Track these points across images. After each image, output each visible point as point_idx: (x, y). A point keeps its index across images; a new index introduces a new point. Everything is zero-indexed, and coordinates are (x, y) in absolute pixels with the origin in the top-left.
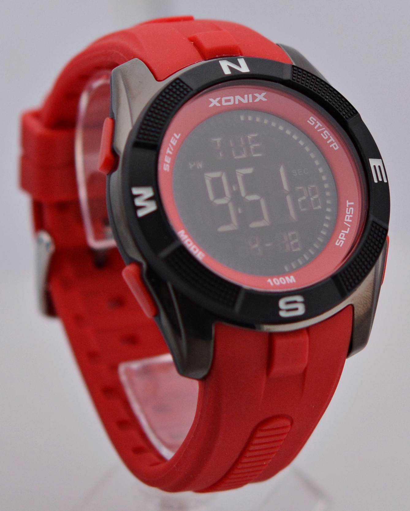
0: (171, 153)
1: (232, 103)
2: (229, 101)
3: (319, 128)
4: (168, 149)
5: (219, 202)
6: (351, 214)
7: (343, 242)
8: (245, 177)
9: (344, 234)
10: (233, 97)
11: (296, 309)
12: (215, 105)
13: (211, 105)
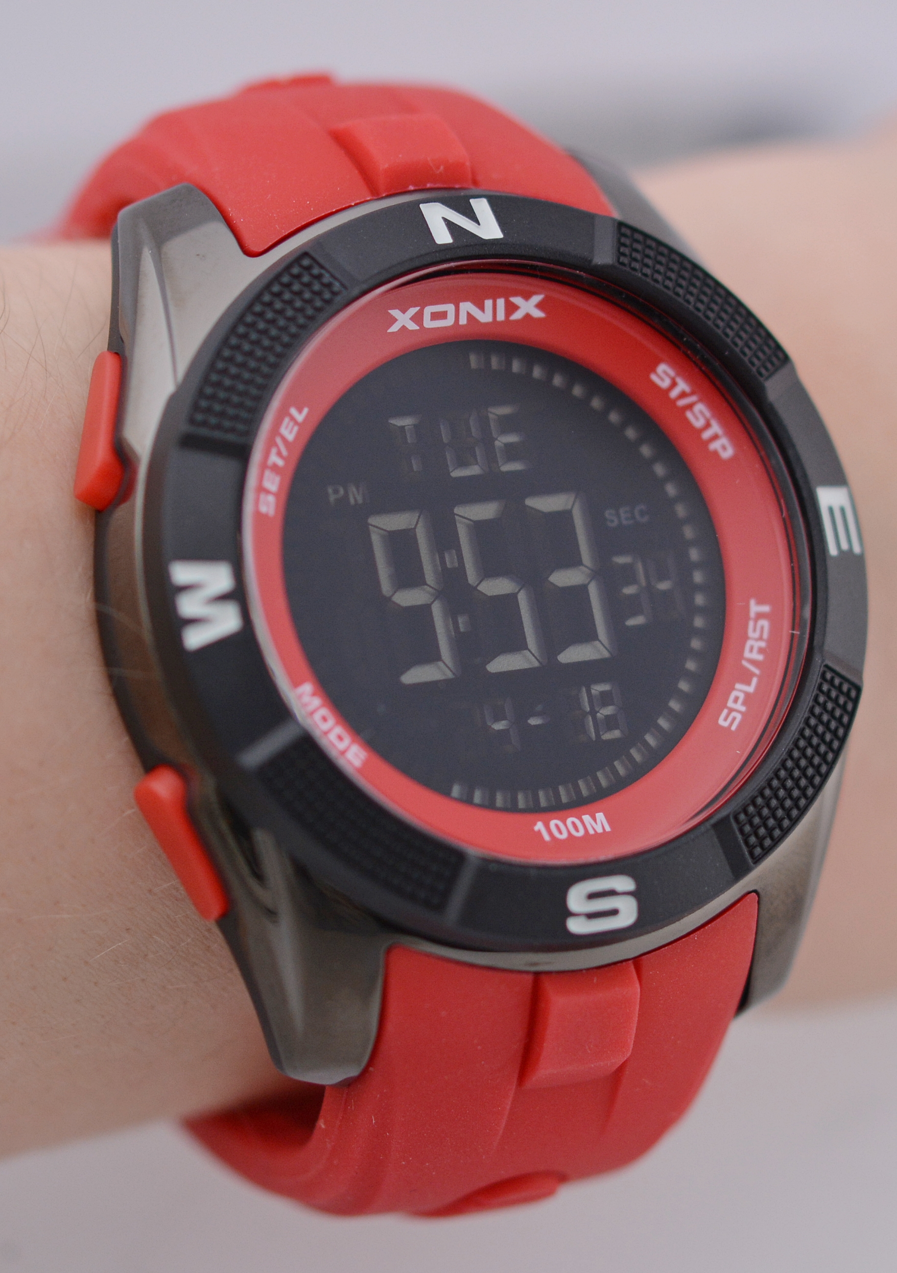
0: (280, 463)
1: (449, 322)
2: (443, 315)
3: (683, 395)
4: (274, 451)
5: (408, 598)
6: (761, 638)
7: (739, 717)
8: (479, 528)
9: (742, 696)
10: (454, 304)
11: (614, 912)
12: (404, 326)
13: (394, 328)
